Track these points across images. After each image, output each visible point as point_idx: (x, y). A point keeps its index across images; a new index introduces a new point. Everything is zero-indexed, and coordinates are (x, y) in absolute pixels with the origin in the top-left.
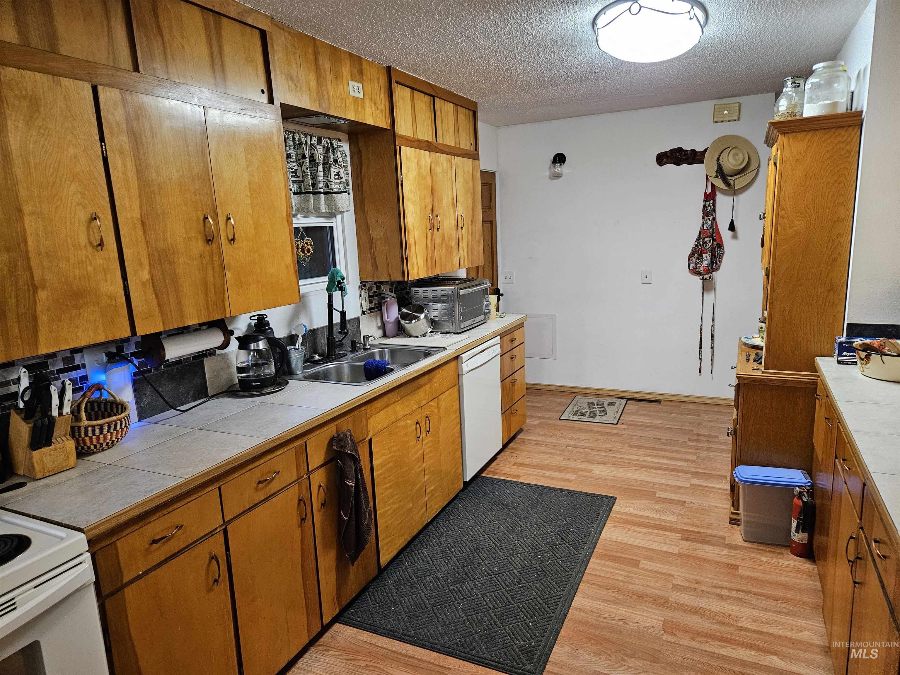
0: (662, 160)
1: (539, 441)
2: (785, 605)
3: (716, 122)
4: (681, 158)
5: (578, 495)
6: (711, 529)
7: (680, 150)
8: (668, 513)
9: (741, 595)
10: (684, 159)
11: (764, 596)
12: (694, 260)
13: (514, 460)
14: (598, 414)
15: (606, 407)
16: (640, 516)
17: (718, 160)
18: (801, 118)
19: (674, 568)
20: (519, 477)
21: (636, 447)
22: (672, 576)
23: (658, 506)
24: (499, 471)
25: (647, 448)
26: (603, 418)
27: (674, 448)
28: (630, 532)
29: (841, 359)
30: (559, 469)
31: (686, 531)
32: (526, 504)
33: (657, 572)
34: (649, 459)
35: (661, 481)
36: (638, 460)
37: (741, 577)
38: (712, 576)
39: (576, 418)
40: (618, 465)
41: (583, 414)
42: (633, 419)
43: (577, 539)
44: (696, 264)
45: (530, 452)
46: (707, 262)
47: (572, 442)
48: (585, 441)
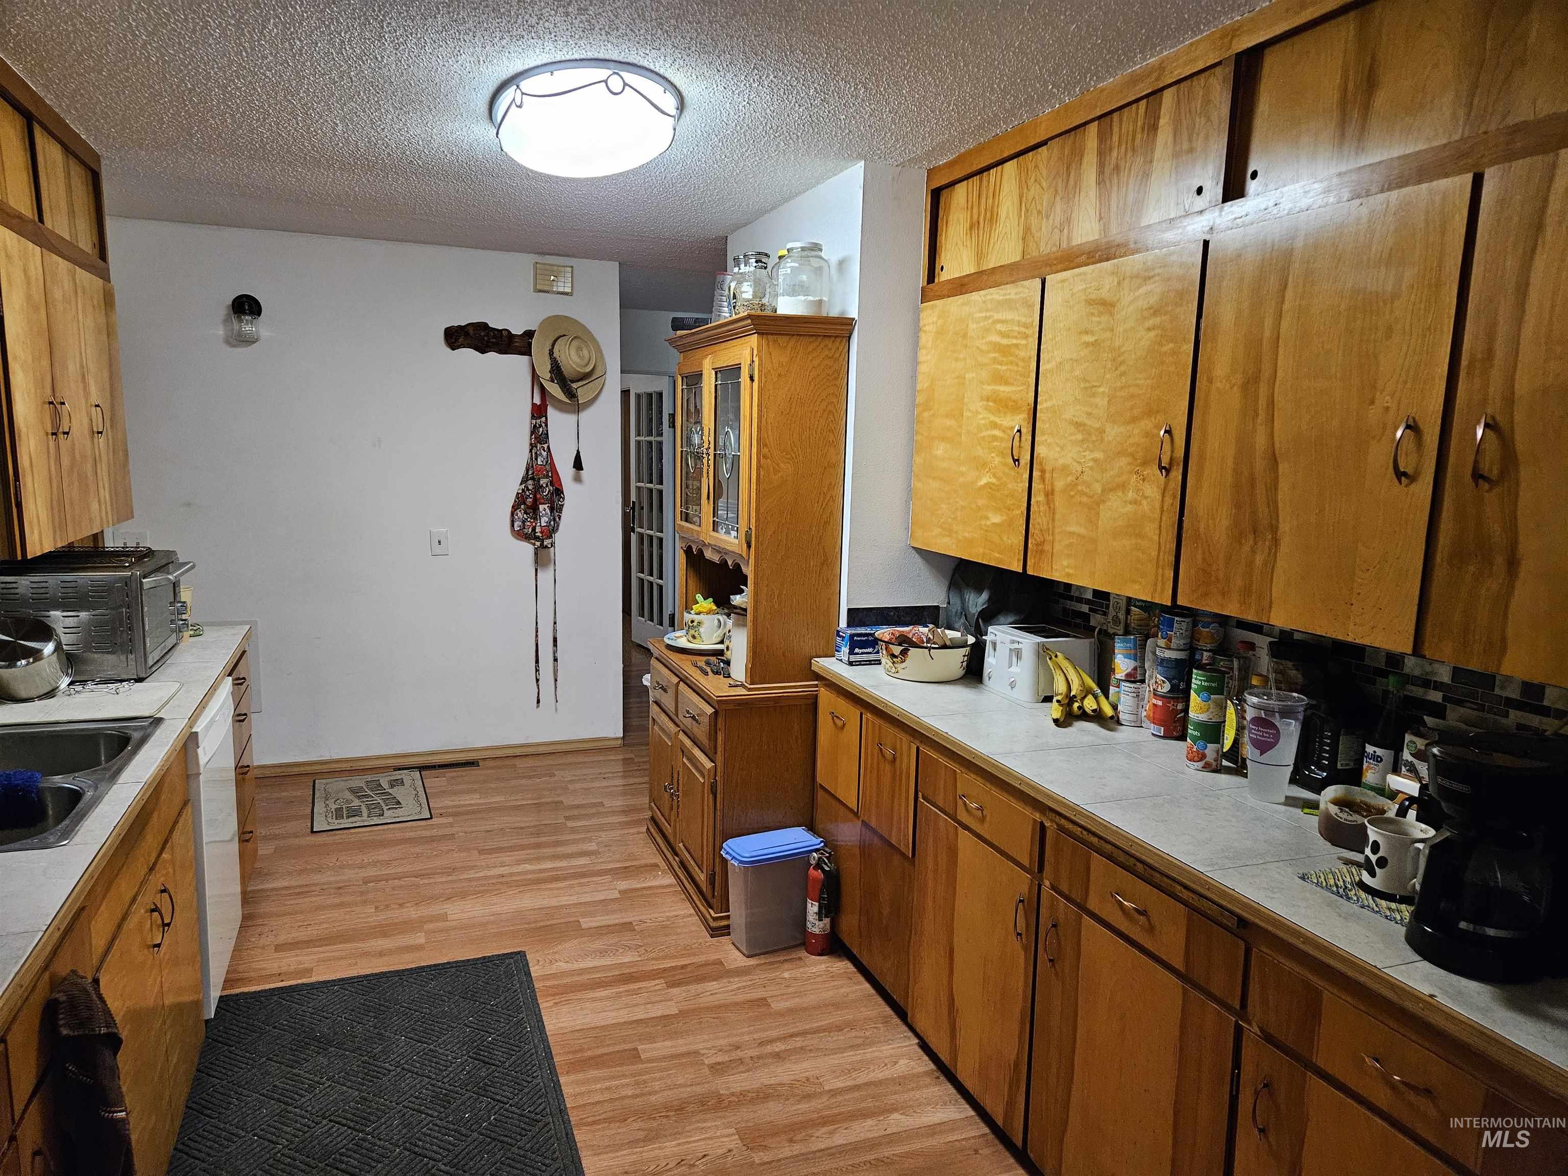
0: (456, 340)
1: (300, 886)
2: (854, 1034)
3: (540, 291)
4: (488, 342)
5: (453, 970)
6: (694, 955)
7: (484, 326)
8: (621, 951)
9: (798, 1042)
10: (493, 343)
11: (824, 1030)
12: (519, 514)
13: (268, 940)
14: (385, 808)
15: (390, 791)
16: (582, 971)
17: (551, 353)
18: (772, 314)
19: (691, 1039)
20: (309, 971)
21: (491, 851)
22: (696, 1053)
23: (598, 944)
24: (252, 974)
25: (512, 849)
26: (399, 812)
27: (553, 838)
28: (588, 1005)
29: (853, 658)
30: (384, 931)
31: (665, 970)
32: (364, 1022)
33: (673, 1057)
34: (528, 867)
35: (574, 899)
36: (512, 874)
37: (781, 1014)
38: (746, 1029)
39: (345, 823)
40: (487, 891)
41: (354, 813)
42: (454, 803)
43: (514, 1053)
44: (523, 522)
45: (296, 913)
46: (547, 519)
47: (371, 872)
48: (394, 863)
